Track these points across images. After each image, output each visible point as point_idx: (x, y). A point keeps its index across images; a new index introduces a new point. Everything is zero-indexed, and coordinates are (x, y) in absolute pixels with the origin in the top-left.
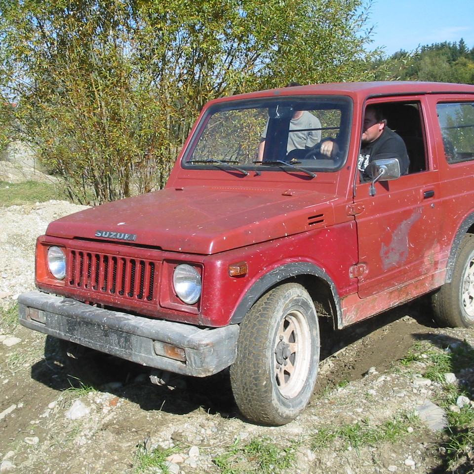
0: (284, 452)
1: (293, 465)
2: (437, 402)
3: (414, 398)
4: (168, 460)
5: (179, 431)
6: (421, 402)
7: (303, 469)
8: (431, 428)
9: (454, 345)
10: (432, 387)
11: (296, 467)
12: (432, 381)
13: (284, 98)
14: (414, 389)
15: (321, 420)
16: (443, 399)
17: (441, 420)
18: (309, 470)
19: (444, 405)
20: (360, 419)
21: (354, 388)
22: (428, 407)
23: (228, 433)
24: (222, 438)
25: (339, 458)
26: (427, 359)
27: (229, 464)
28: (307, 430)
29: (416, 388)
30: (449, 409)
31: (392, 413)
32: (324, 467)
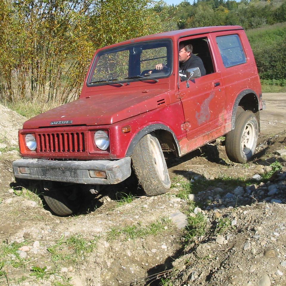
0: (90, 243)
1: (95, 250)
2: (184, 211)
3: (169, 209)
4: (20, 250)
5: (29, 232)
6: (173, 211)
7: (101, 253)
8: (178, 227)
9: (196, 178)
10: (181, 203)
11: (97, 252)
12: (181, 199)
13: (137, 44)
14: (170, 204)
15: (114, 224)
16: (187, 210)
17: (184, 222)
18: (105, 253)
19: (187, 213)
20: (136, 222)
21: (136, 204)
22: (177, 214)
23: (58, 233)
24: (54, 235)
25: (123, 246)
26: (180, 186)
27: (56, 251)
28: (105, 229)
29: (171, 203)
30: (189, 215)
31: (156, 218)
32: (114, 251)
